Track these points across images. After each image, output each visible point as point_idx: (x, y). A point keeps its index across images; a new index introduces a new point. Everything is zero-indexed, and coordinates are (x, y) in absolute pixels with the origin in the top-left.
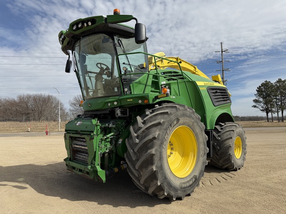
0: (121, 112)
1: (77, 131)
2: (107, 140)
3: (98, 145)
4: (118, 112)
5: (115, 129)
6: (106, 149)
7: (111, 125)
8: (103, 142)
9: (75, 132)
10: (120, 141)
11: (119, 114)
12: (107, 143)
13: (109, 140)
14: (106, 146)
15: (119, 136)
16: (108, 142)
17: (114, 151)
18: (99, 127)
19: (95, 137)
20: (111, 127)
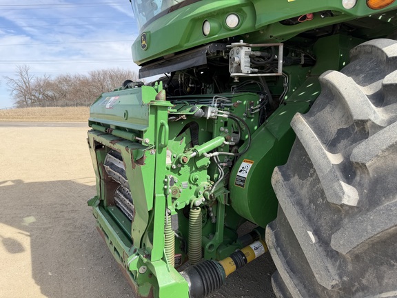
0: (254, 61)
1: (107, 126)
2: (199, 163)
3: (160, 186)
4: (242, 59)
5: (226, 124)
6: (197, 194)
7: (211, 112)
8: (185, 170)
9: (103, 129)
10: (245, 169)
11: (246, 70)
12: (196, 175)
13: (205, 162)
14: (194, 182)
15: (241, 150)
16: (202, 168)
17: (223, 201)
18: (163, 117)
19: (149, 156)
20: (211, 120)
